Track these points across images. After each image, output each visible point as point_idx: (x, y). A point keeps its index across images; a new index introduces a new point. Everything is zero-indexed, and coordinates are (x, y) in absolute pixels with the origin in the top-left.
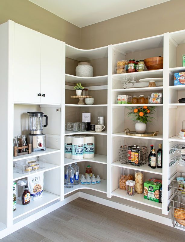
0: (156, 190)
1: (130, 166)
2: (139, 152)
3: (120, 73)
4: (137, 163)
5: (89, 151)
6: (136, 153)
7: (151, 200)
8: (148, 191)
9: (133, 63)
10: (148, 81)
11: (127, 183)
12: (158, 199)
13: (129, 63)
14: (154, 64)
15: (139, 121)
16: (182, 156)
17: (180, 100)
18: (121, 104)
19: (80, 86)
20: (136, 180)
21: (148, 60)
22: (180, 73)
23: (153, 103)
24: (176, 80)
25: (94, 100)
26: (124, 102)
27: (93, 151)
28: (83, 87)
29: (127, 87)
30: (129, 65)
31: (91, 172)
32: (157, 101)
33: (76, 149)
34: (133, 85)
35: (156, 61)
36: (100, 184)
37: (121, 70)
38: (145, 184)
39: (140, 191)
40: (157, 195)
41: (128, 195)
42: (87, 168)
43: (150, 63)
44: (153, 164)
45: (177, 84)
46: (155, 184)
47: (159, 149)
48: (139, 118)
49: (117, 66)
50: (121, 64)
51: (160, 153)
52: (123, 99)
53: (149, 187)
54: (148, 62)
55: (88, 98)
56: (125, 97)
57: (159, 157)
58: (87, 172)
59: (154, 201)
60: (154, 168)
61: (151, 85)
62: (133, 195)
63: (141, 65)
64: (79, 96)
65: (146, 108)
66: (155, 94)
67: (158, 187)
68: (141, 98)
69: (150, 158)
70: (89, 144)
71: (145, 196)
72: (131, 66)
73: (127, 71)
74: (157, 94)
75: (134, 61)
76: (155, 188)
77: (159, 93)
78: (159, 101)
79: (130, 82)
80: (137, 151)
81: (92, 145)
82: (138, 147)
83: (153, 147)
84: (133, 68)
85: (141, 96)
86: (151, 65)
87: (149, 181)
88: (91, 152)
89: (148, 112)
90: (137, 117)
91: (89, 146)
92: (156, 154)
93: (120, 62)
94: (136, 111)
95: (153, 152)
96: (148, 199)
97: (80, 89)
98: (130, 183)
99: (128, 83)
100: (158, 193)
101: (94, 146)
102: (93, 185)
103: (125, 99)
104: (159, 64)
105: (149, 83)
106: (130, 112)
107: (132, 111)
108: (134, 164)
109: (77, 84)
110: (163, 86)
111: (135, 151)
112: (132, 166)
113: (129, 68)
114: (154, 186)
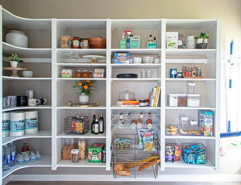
0: (99, 152)
1: (75, 135)
2: (84, 122)
3: (65, 48)
4: (81, 132)
5: (33, 126)
6: (81, 123)
7: (95, 162)
8: (92, 155)
9: (77, 40)
10: (91, 58)
11: (72, 152)
12: (101, 159)
13: (74, 40)
14: (97, 44)
15: (84, 94)
16: (120, 121)
17: (117, 75)
18: (65, 78)
19: (16, 57)
20: (79, 148)
21: (91, 39)
22: (119, 54)
23: (97, 77)
24: (116, 59)
25: (33, 73)
26: (68, 76)
27: (37, 126)
28: (19, 58)
29: (71, 62)
30: (74, 41)
31: (28, 150)
32: (101, 76)
33: (16, 125)
34: (77, 60)
35: (98, 41)
36: (40, 160)
37: (66, 45)
38: (89, 149)
39: (84, 157)
40: (100, 156)
41: (73, 163)
42: (23, 146)
43: (93, 42)
44: (96, 131)
45: (117, 62)
46: (98, 147)
47: (101, 117)
48: (84, 91)
49: (62, 41)
50: (66, 38)
51: (102, 121)
52: (68, 73)
53: (93, 152)
54: (92, 41)
55: (25, 71)
56: (69, 71)
57: (101, 123)
58: (23, 150)
59: (98, 162)
60: (97, 134)
61: (94, 62)
62: (77, 162)
63: (86, 43)
64: (15, 68)
65: (89, 81)
66: (98, 70)
67: (101, 149)
68: (85, 73)
69: (93, 126)
70: (33, 119)
71: (89, 160)
72: (76, 43)
73: (72, 47)
74: (100, 69)
75: (78, 38)
76: (98, 151)
77: (102, 69)
78: (102, 75)
79: (74, 58)
80: (81, 121)
81: (36, 119)
82: (82, 118)
83: (95, 116)
84: (78, 45)
85: (85, 71)
86: (94, 44)
87: (92, 146)
88: (36, 126)
89: (91, 85)
90: (82, 90)
91: (32, 121)
92: (98, 122)
93: (64, 37)
94: (80, 84)
95: (96, 121)
96: (92, 162)
97: (16, 60)
98: (75, 152)
99: (73, 58)
100: (101, 155)
101: (37, 120)
102: (32, 162)
103: (70, 73)
104: (101, 44)
105: (91, 60)
106: (74, 85)
107: (76, 84)
108: (79, 133)
109: (13, 55)
110: (106, 63)
111: (80, 121)
112: (77, 135)
113: (74, 44)
114: (97, 150)
